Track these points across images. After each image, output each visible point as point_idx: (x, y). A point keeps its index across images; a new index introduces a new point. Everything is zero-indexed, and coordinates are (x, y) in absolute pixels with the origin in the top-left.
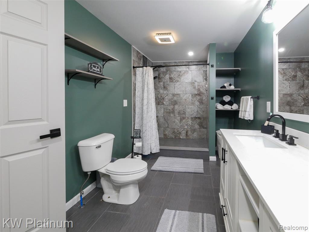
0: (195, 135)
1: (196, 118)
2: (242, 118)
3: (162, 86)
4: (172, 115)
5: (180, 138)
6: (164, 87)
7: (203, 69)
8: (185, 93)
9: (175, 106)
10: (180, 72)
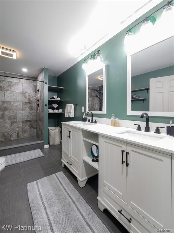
0: (26, 135)
1: (27, 121)
2: (68, 117)
5: (11, 140)
7: (33, 83)
8: (16, 101)
9: (5, 112)
10: (11, 82)
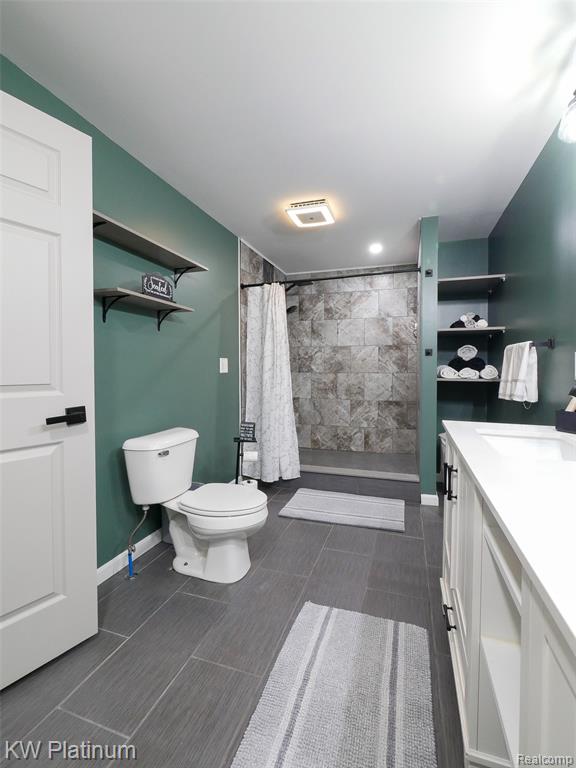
0: (387, 445)
1: (390, 403)
2: (507, 398)
3: (309, 330)
4: (331, 396)
5: (351, 451)
6: (313, 331)
7: (407, 284)
8: (362, 344)
9: (339, 375)
10: (351, 294)
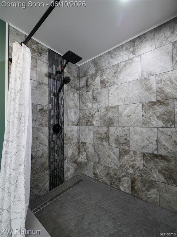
0: (153, 196)
4: (105, 143)
6: (94, 98)
8: (127, 102)
9: (110, 128)
10: (118, 65)
